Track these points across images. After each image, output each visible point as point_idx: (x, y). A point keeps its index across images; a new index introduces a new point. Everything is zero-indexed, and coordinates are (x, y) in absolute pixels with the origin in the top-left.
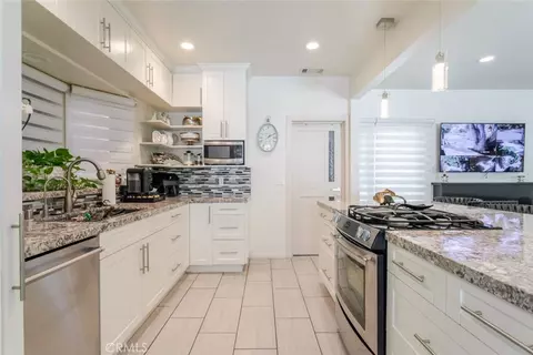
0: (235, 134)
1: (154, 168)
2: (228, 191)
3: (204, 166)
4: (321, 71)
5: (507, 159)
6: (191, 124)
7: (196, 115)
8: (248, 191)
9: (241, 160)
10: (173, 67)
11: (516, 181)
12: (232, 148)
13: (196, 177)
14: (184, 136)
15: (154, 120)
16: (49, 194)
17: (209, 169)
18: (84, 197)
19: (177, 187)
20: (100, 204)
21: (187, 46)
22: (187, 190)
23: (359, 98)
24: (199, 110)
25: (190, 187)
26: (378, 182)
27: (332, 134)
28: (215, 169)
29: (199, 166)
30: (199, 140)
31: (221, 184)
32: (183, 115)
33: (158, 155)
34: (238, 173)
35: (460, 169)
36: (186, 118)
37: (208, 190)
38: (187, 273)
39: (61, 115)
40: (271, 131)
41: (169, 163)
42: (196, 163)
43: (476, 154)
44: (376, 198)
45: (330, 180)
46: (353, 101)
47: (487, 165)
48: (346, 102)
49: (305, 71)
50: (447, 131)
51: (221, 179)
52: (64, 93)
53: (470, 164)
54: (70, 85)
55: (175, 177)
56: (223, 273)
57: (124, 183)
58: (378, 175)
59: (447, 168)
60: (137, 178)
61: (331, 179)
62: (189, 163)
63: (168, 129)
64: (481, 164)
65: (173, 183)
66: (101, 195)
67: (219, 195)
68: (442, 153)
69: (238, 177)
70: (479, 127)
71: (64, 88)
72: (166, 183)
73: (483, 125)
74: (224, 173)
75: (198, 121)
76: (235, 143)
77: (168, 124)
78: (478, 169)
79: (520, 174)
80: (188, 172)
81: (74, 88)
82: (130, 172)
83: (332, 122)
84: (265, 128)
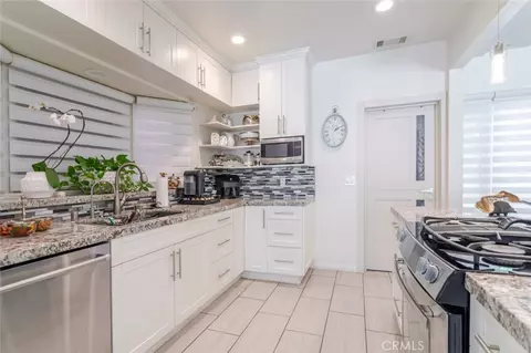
0: (294, 129)
1: (218, 170)
2: (290, 192)
3: (261, 166)
4: (403, 40)
6: (251, 123)
7: (254, 113)
8: (312, 192)
9: (300, 158)
10: (231, 66)
12: (290, 145)
13: (258, 178)
14: (244, 136)
15: (214, 122)
16: (99, 197)
17: (270, 169)
18: (137, 199)
19: (237, 189)
20: (154, 206)
21: (238, 40)
22: (248, 191)
23: (462, 66)
24: (256, 107)
25: (251, 188)
26: (496, 180)
27: (421, 119)
28: (276, 169)
29: (258, 166)
30: (258, 139)
31: (283, 185)
32: (242, 115)
33: (218, 156)
34: (301, 173)
36: (246, 117)
37: (269, 191)
38: (242, 279)
39: (128, 124)
40: (337, 123)
41: (230, 165)
42: (256, 163)
44: (482, 204)
45: (417, 179)
46: (451, 71)
48: (442, 75)
49: (380, 44)
51: (283, 179)
52: (131, 104)
54: (135, 96)
55: (236, 178)
56: (279, 283)
57: (182, 186)
58: (495, 170)
60: (192, 180)
61: (420, 176)
62: (248, 164)
63: (229, 131)
65: (234, 185)
66: (155, 197)
67: (280, 197)
69: (300, 177)
71: (130, 99)
72: (226, 185)
74: (286, 173)
75: (256, 118)
76: (293, 140)
77: (229, 126)
80: (250, 173)
81: (138, 98)
82: (187, 174)
83: (421, 105)
84: (332, 120)
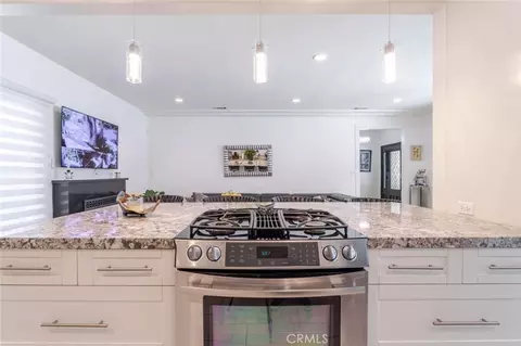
5: (109, 155)
11: (114, 177)
35: (78, 164)
43: (90, 149)
47: (97, 161)
50: (68, 118)
53: (86, 159)
59: (67, 162)
64: (94, 160)
68: (63, 144)
70: (92, 120)
73: (95, 119)
78: (92, 166)
79: (115, 171)
